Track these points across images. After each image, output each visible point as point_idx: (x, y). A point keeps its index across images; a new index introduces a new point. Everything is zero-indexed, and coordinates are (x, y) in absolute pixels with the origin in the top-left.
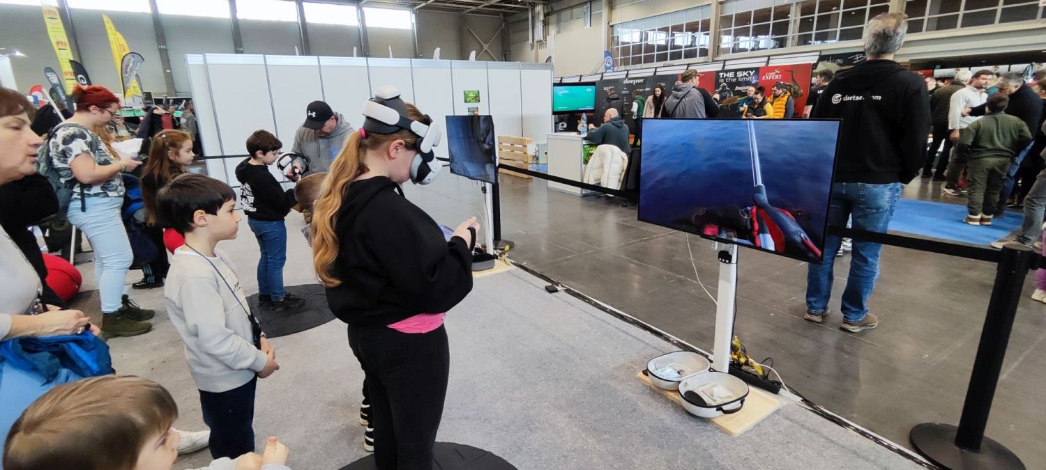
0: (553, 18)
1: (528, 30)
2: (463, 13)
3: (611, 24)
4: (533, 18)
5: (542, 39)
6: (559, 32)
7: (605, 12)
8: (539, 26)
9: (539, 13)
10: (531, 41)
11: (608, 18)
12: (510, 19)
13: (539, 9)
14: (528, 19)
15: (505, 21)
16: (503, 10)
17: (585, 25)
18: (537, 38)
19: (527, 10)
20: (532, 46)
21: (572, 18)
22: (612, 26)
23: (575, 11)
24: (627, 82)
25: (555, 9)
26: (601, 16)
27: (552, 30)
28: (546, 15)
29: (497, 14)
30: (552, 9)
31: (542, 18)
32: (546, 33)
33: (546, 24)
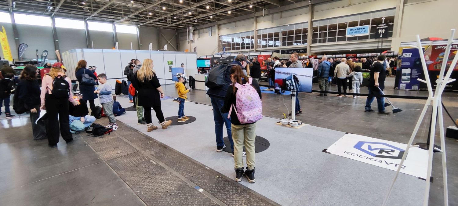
0: (197, 32)
1: (187, 36)
2: (159, 28)
3: (219, 35)
4: (189, 31)
5: (193, 39)
6: (199, 37)
7: (217, 31)
8: (191, 35)
9: (191, 30)
10: (188, 40)
11: (218, 33)
12: (179, 31)
13: (191, 28)
14: (187, 32)
15: (177, 32)
16: (176, 28)
17: (209, 35)
18: (190, 39)
19: (186, 28)
20: (189, 42)
21: (204, 32)
22: (219, 36)
23: (205, 30)
24: (221, 58)
25: (197, 29)
26: (215, 32)
27: (197, 36)
28: (194, 31)
29: (174, 29)
30: (196, 28)
31: (192, 32)
32: (194, 37)
33: (194, 34)
